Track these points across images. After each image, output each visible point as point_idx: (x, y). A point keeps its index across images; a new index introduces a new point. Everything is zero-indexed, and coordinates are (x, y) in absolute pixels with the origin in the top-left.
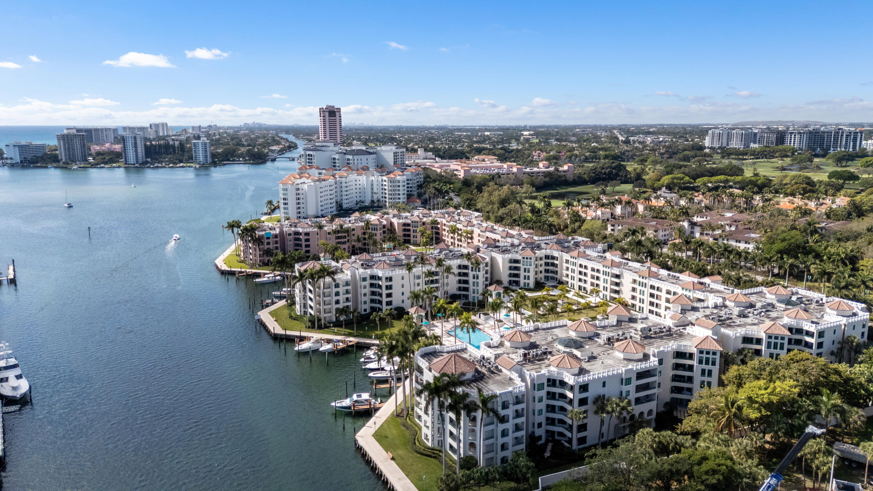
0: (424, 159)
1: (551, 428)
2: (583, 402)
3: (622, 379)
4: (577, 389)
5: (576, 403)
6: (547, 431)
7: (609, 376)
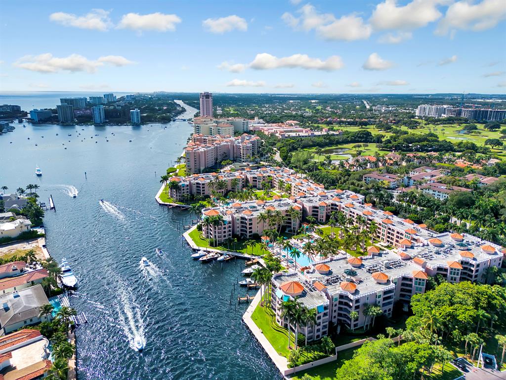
0: (258, 123)
1: (340, 318)
2: (357, 307)
3: (377, 296)
4: (354, 302)
5: (354, 308)
6: (338, 319)
7: (370, 294)
